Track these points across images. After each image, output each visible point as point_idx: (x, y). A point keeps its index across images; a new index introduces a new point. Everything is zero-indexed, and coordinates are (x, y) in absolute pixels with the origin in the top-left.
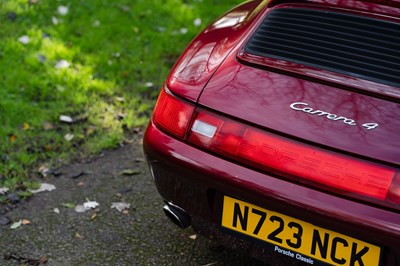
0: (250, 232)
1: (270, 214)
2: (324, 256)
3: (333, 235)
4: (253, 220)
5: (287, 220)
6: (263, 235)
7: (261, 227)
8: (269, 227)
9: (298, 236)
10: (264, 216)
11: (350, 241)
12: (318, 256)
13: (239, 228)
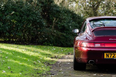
0: (109, 57)
1: (112, 53)
4: (110, 55)
5: (115, 54)
6: (112, 57)
8: (113, 56)
10: (111, 54)
13: (107, 57)
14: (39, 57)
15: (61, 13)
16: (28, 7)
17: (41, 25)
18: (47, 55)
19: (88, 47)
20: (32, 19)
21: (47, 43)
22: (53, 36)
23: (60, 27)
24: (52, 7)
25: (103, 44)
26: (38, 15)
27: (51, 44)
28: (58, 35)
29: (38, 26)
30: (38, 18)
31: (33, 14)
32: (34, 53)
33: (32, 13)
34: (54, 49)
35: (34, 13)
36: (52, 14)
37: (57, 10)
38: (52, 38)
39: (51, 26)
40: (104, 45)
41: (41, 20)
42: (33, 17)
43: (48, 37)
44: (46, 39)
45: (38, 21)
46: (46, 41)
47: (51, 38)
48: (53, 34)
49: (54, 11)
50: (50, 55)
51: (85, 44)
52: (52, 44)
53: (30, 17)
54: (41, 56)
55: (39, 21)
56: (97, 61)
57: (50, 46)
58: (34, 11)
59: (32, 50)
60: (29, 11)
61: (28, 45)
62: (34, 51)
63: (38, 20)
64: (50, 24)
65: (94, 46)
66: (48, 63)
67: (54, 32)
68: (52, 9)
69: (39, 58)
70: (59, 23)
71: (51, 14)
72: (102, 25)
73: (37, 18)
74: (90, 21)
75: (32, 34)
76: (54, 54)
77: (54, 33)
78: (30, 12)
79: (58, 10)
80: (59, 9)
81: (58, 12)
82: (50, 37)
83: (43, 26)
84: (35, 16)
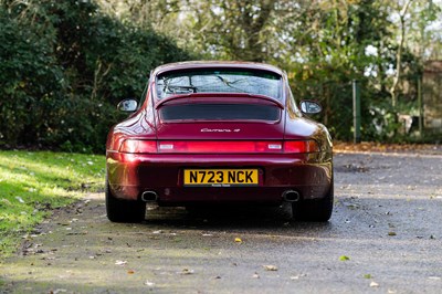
0: (199, 182)
1: (207, 171)
2: (234, 181)
3: (237, 171)
4: (200, 176)
5: (215, 171)
6: (205, 182)
7: (203, 179)
8: (208, 177)
9: (221, 177)
10: (204, 173)
11: (244, 171)
12: (232, 182)
13: (193, 182)
14: (27, 186)
15: (122, 45)
16: (9, 29)
17: (52, 86)
18: (56, 180)
19: (138, 153)
20: (20, 65)
21: (73, 142)
22: (94, 120)
23: (116, 90)
24: (92, 25)
25: (182, 143)
26: (39, 53)
27: (87, 147)
28: (111, 117)
29: (42, 88)
30: (40, 62)
31: (24, 49)
32: (12, 175)
33: (20, 48)
34: (91, 163)
35: (28, 48)
36: (92, 48)
37: (109, 36)
38: (90, 127)
39: (87, 87)
40: (185, 146)
41: (53, 71)
42: (23, 59)
43: (76, 125)
44: (70, 130)
45: (41, 72)
46: (69, 137)
47: (86, 129)
48: (94, 114)
49: (98, 39)
50: (67, 180)
51: (132, 145)
52: (91, 148)
53: (15, 61)
54: (34, 184)
55: (43, 72)
56: (167, 192)
57: (82, 153)
58: (28, 41)
59: (12, 167)
60: (11, 40)
61: (8, 149)
62: (16, 170)
63: (40, 68)
64: (87, 83)
65: (155, 152)
66: (47, 205)
67: (98, 108)
68: (93, 33)
69: (26, 188)
70: (115, 78)
71: (89, 48)
72: (188, 88)
73: (36, 63)
74: (159, 77)
75: (22, 113)
76: (85, 177)
77: (99, 110)
78: (13, 44)
79: (115, 35)
80: (117, 34)
81: (114, 41)
82: (81, 123)
83: (59, 89)
84: (31, 55)
